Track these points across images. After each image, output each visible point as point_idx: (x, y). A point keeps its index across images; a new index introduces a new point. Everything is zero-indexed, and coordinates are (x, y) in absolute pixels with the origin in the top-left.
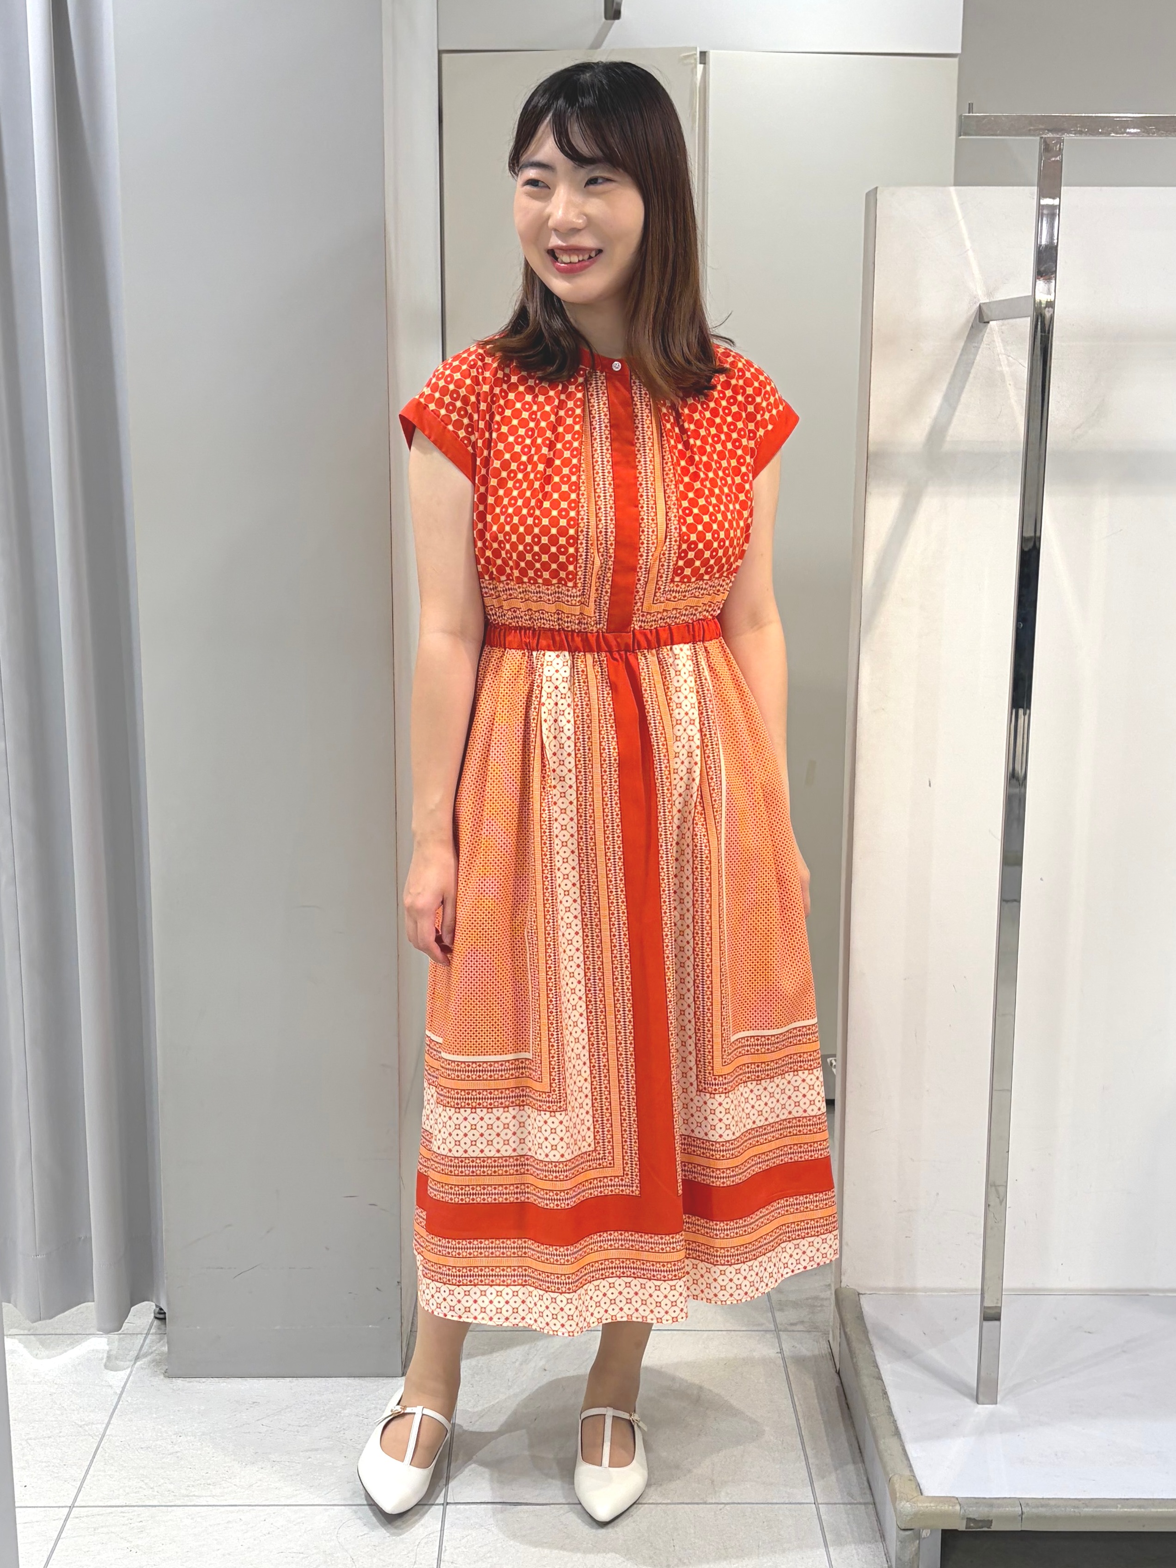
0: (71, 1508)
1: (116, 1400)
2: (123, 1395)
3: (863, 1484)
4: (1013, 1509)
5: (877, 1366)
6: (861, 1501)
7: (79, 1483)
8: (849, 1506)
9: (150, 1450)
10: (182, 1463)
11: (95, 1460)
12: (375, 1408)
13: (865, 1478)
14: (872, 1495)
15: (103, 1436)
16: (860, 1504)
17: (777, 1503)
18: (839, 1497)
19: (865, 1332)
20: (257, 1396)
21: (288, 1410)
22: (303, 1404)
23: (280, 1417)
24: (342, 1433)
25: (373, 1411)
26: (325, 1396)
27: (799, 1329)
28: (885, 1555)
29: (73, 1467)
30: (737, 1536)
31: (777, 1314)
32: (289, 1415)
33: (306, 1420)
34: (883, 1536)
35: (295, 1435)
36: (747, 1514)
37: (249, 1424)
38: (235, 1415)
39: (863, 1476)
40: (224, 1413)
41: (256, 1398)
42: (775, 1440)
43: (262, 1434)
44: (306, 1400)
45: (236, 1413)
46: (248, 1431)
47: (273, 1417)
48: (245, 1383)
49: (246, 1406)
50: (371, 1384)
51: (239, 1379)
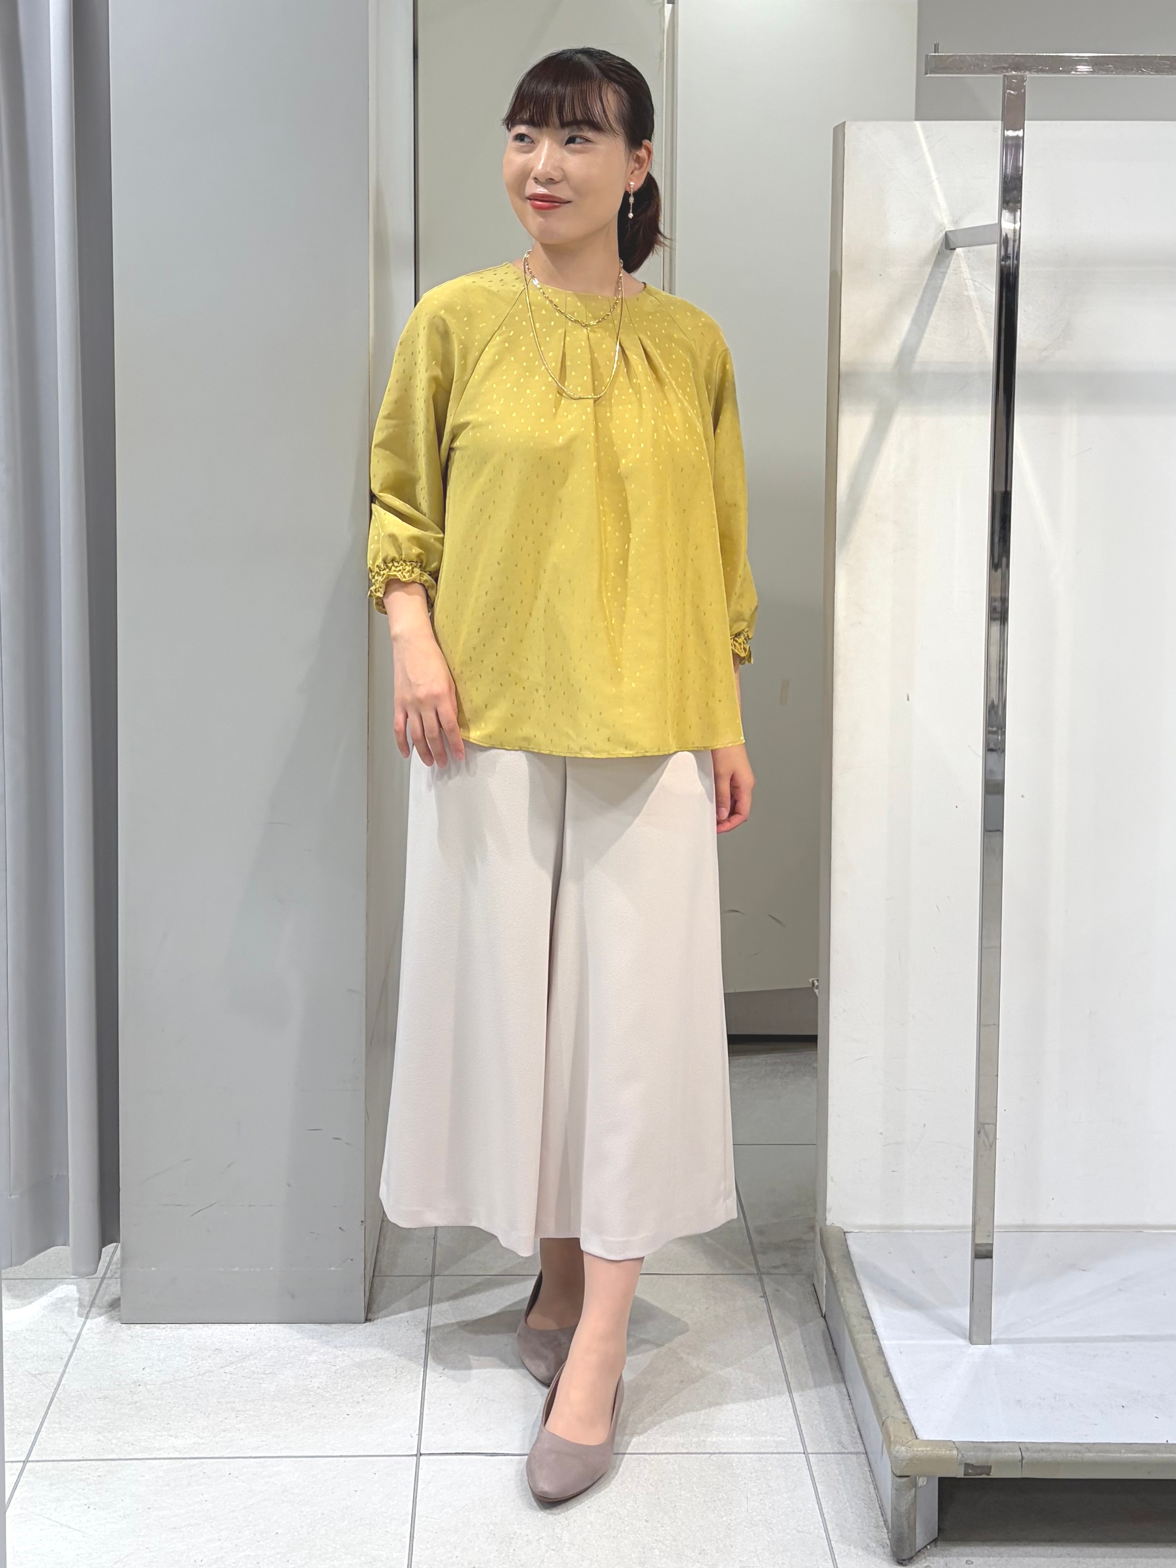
0: (26, 1462)
1: (72, 1347)
2: (80, 1341)
3: (854, 1432)
4: (1013, 1454)
5: (866, 1306)
6: (853, 1450)
7: (33, 1437)
8: (839, 1455)
9: (107, 1400)
10: (142, 1413)
11: (51, 1411)
12: (343, 1354)
13: (855, 1427)
14: (864, 1444)
15: (59, 1384)
16: (851, 1453)
17: (764, 1453)
18: (829, 1446)
19: (852, 1270)
20: (219, 1343)
21: (252, 1357)
22: (267, 1351)
23: (244, 1364)
24: (309, 1380)
25: (340, 1359)
26: (290, 1342)
27: (783, 1273)
28: (880, 1508)
29: (26, 1419)
30: (725, 1488)
31: (760, 1257)
32: (253, 1363)
33: (271, 1367)
34: (876, 1488)
35: (260, 1384)
36: (734, 1465)
37: (212, 1372)
38: (197, 1362)
39: (854, 1424)
40: (185, 1360)
41: (218, 1344)
42: (761, 1387)
43: (226, 1383)
44: (271, 1347)
45: (198, 1360)
46: (211, 1379)
47: (237, 1364)
48: (206, 1329)
49: (208, 1353)
50: (337, 1330)
51: (200, 1326)
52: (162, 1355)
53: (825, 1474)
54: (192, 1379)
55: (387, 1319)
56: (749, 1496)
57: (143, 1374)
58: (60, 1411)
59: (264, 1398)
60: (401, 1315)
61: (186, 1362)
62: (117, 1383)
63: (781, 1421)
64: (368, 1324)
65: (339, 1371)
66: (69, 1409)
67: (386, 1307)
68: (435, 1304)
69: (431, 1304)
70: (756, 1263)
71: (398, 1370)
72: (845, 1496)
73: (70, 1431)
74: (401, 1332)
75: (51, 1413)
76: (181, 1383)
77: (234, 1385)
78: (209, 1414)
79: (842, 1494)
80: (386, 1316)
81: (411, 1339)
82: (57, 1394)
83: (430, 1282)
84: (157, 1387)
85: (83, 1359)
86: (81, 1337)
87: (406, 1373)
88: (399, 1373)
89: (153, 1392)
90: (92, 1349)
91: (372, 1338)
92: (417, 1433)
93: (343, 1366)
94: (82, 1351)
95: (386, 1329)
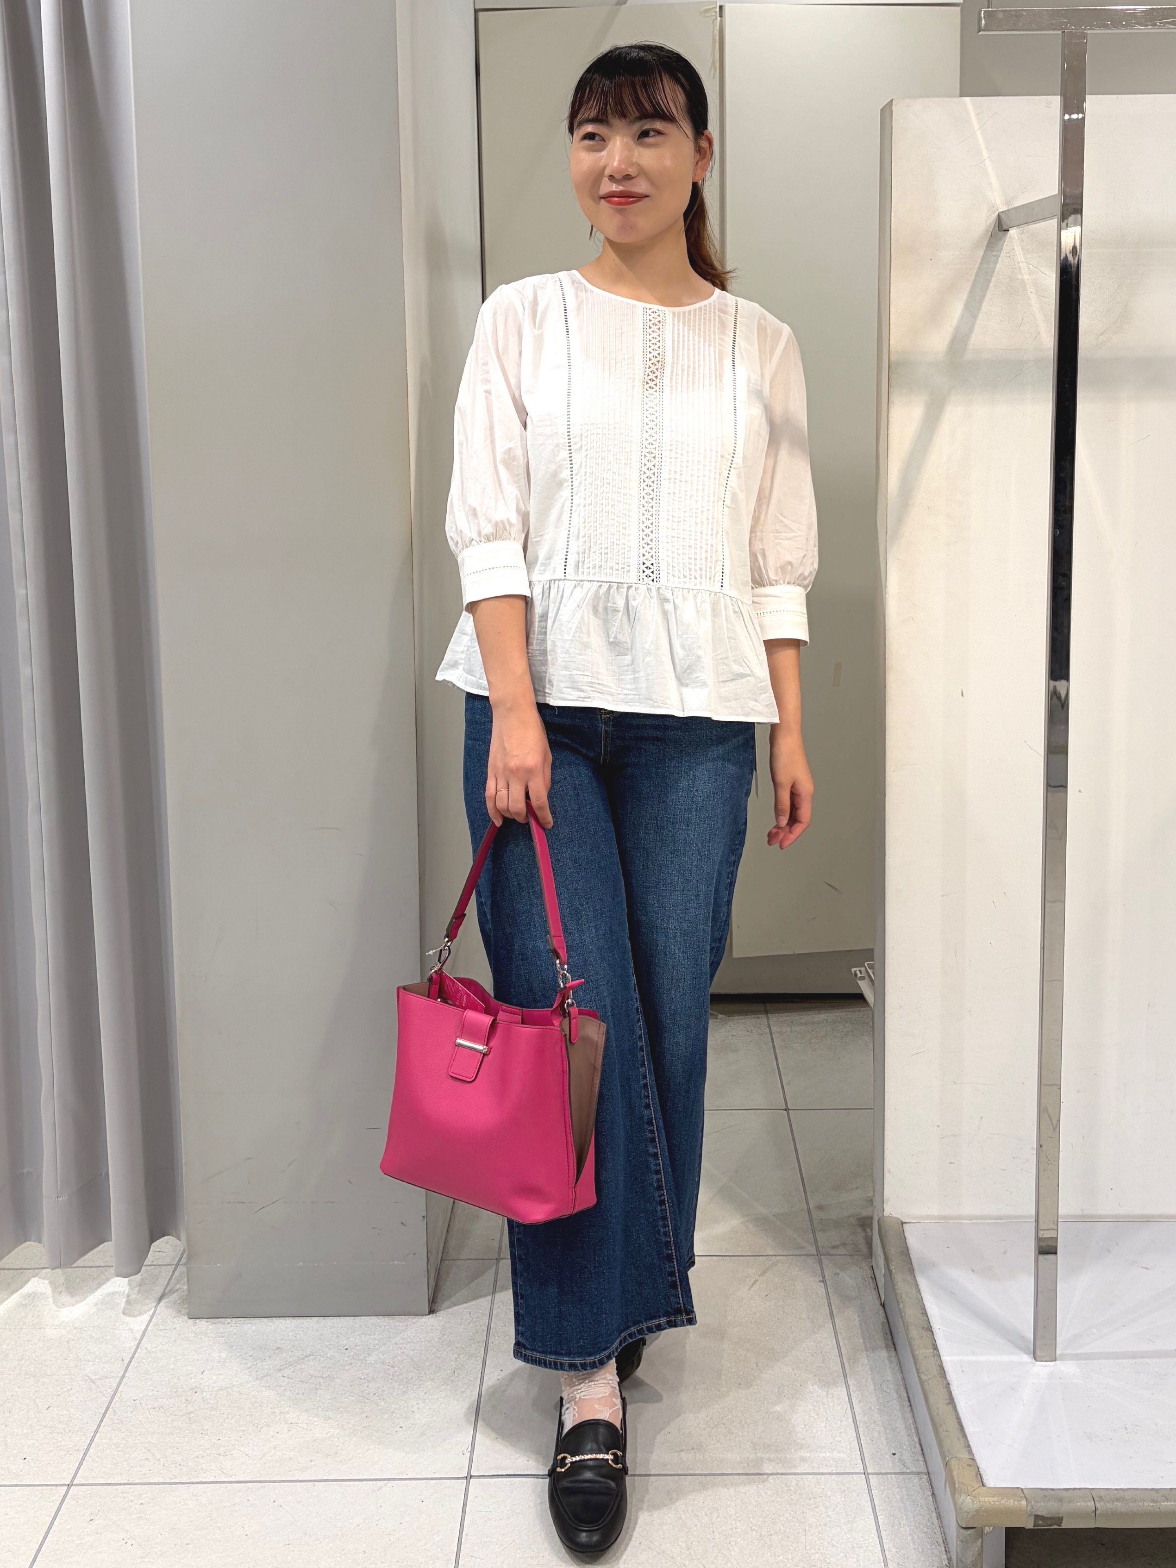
0: (70, 1485)
1: (134, 1348)
2: (143, 1341)
3: (915, 1447)
4: (1086, 1504)
5: (925, 1314)
6: (914, 1470)
7: (82, 1454)
8: (901, 1477)
9: (162, 1409)
11: (102, 1425)
12: (403, 1353)
13: (916, 1440)
14: (925, 1462)
15: (115, 1394)
16: (913, 1474)
17: (823, 1474)
18: (891, 1465)
19: (911, 1270)
20: (282, 1340)
21: (312, 1357)
22: (328, 1350)
23: (303, 1366)
24: (367, 1385)
25: (400, 1358)
26: (351, 1339)
27: (842, 1253)
28: (944, 1542)
29: (79, 1433)
30: (781, 1519)
31: (819, 1236)
32: (312, 1364)
33: (330, 1370)
34: (939, 1517)
35: (317, 1389)
36: (792, 1489)
37: (270, 1375)
38: (257, 1364)
39: (915, 1435)
40: (245, 1361)
41: (280, 1342)
42: (820, 1391)
43: (283, 1388)
44: (331, 1345)
45: (258, 1361)
46: (268, 1385)
47: (296, 1366)
48: (270, 1324)
49: (268, 1353)
50: (401, 1324)
51: (265, 1320)
52: (223, 1355)
53: (887, 1499)
54: (249, 1385)
55: (450, 1310)
56: (807, 1528)
57: (201, 1378)
58: (113, 1423)
60: (465, 1305)
61: (245, 1364)
62: (174, 1390)
63: (841, 1432)
64: (430, 1316)
65: (397, 1373)
66: (122, 1422)
67: (450, 1297)
68: (498, 1292)
69: (494, 1293)
70: (816, 1241)
71: (456, 1372)
72: (908, 1529)
73: (120, 1449)
74: (463, 1326)
75: (104, 1427)
76: (238, 1389)
77: (291, 1390)
78: (261, 1428)
79: (904, 1525)
80: (449, 1307)
81: (471, 1334)
83: (495, 1268)
84: (213, 1395)
85: (144, 1361)
86: (146, 1334)
87: (463, 1376)
88: (456, 1375)
89: (209, 1401)
90: (154, 1349)
91: (433, 1333)
92: (469, 1449)
93: (401, 1367)
94: (145, 1351)
95: (449, 1322)
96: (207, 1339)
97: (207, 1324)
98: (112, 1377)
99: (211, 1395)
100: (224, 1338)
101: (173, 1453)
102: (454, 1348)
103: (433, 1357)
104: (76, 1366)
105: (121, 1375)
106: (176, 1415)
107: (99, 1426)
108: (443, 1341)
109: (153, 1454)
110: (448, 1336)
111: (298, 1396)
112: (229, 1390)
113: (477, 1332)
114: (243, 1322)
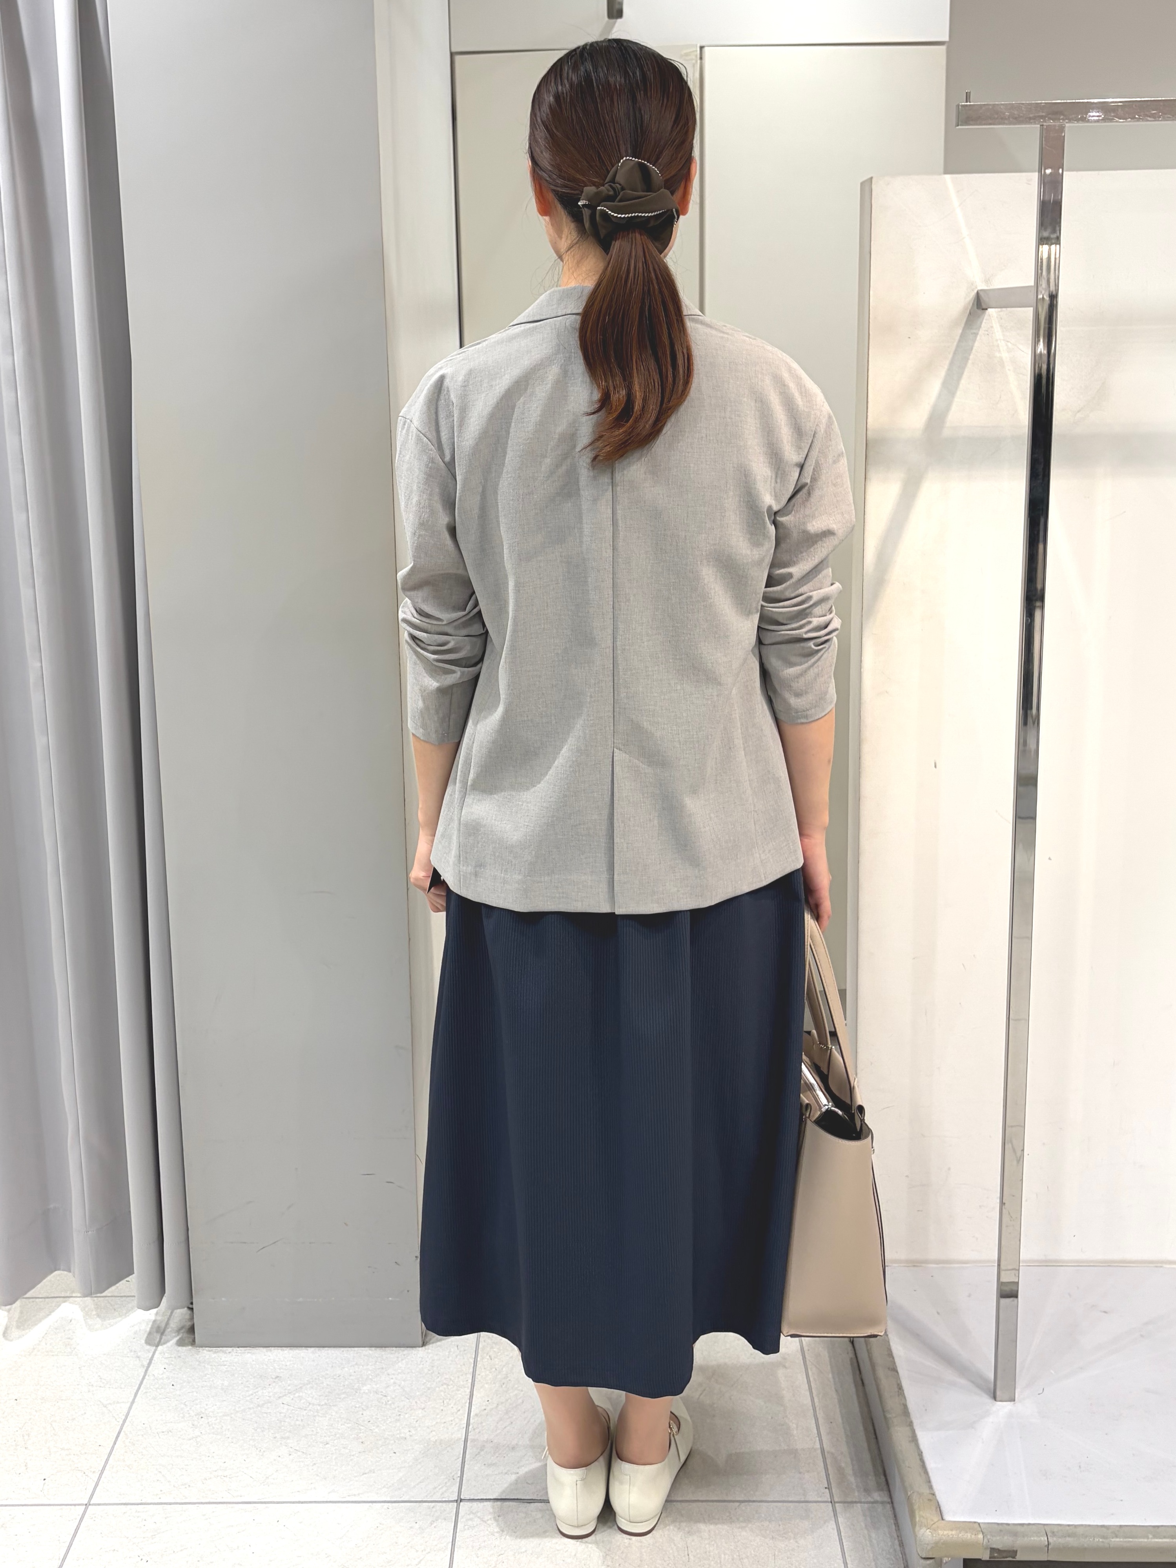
0: (87, 1505)
1: (143, 1374)
2: (151, 1367)
3: (880, 1478)
4: (1039, 1539)
6: (878, 1499)
7: (97, 1476)
8: (866, 1505)
9: (171, 1434)
11: (116, 1446)
12: (395, 1383)
14: (889, 1492)
15: (126, 1418)
16: (877, 1503)
17: (792, 1502)
18: (856, 1496)
20: (280, 1369)
21: (308, 1386)
22: (324, 1379)
23: (301, 1394)
24: (361, 1413)
25: (392, 1387)
26: (346, 1369)
29: (94, 1456)
30: (751, 1543)
32: (309, 1392)
33: (326, 1398)
34: (901, 1544)
35: (315, 1416)
36: (763, 1515)
37: (270, 1402)
38: (257, 1392)
40: (246, 1389)
41: (279, 1371)
43: (282, 1415)
44: (328, 1375)
45: (259, 1389)
46: (269, 1411)
47: (294, 1394)
48: (269, 1353)
49: (268, 1381)
50: (392, 1356)
51: (264, 1350)
52: (226, 1383)
53: (852, 1527)
54: (252, 1411)
55: (439, 1343)
57: (207, 1405)
58: (125, 1446)
59: (317, 1433)
61: (247, 1391)
62: (181, 1415)
63: (809, 1463)
64: (423, 1348)
65: (390, 1402)
66: (134, 1445)
71: (445, 1402)
72: (872, 1555)
73: (132, 1471)
74: (451, 1358)
75: (117, 1449)
77: (290, 1417)
81: (459, 1366)
82: (124, 1428)
84: (218, 1421)
85: (152, 1387)
86: (153, 1361)
87: (452, 1406)
88: (446, 1405)
89: (214, 1426)
90: (160, 1377)
91: (423, 1364)
92: (459, 1475)
93: (393, 1396)
94: (152, 1378)
95: (437, 1355)
96: (209, 1367)
97: (210, 1353)
98: (123, 1402)
99: (217, 1419)
100: (226, 1367)
101: (183, 1475)
102: (443, 1379)
103: (423, 1387)
104: (89, 1391)
105: (131, 1400)
106: (184, 1439)
107: (113, 1447)
108: (432, 1373)
109: (163, 1476)
110: (437, 1367)
111: (298, 1423)
112: (233, 1416)
113: (464, 1365)
114: (243, 1351)
